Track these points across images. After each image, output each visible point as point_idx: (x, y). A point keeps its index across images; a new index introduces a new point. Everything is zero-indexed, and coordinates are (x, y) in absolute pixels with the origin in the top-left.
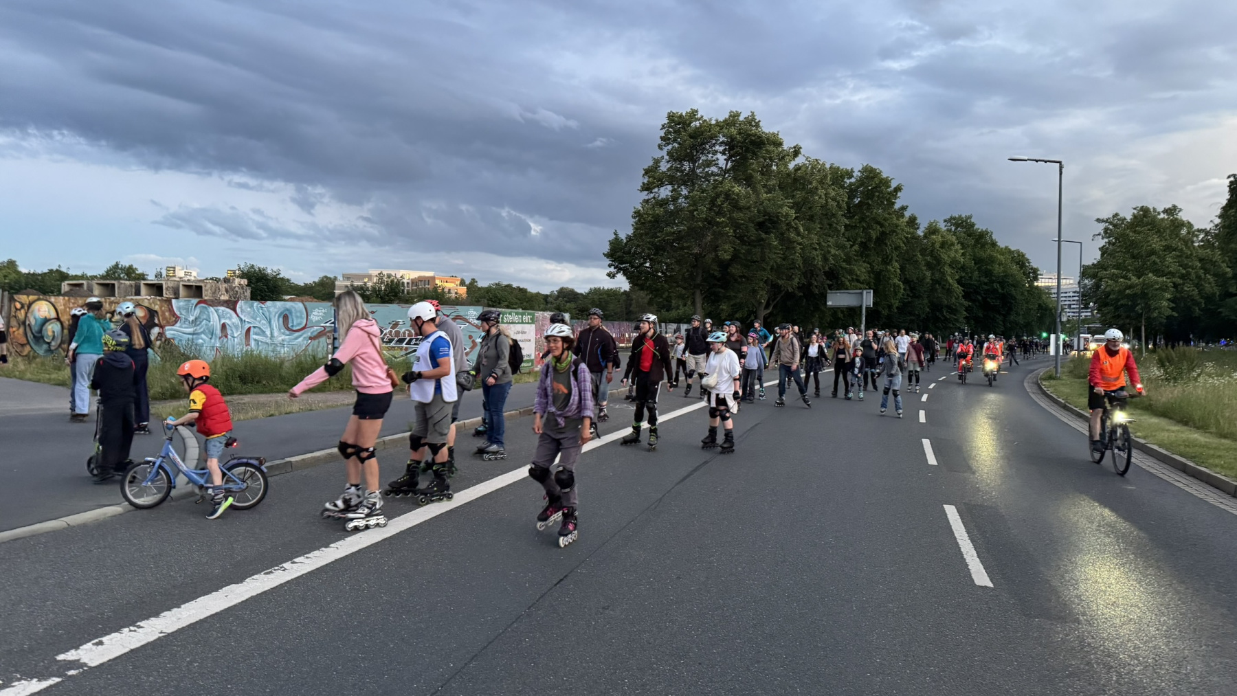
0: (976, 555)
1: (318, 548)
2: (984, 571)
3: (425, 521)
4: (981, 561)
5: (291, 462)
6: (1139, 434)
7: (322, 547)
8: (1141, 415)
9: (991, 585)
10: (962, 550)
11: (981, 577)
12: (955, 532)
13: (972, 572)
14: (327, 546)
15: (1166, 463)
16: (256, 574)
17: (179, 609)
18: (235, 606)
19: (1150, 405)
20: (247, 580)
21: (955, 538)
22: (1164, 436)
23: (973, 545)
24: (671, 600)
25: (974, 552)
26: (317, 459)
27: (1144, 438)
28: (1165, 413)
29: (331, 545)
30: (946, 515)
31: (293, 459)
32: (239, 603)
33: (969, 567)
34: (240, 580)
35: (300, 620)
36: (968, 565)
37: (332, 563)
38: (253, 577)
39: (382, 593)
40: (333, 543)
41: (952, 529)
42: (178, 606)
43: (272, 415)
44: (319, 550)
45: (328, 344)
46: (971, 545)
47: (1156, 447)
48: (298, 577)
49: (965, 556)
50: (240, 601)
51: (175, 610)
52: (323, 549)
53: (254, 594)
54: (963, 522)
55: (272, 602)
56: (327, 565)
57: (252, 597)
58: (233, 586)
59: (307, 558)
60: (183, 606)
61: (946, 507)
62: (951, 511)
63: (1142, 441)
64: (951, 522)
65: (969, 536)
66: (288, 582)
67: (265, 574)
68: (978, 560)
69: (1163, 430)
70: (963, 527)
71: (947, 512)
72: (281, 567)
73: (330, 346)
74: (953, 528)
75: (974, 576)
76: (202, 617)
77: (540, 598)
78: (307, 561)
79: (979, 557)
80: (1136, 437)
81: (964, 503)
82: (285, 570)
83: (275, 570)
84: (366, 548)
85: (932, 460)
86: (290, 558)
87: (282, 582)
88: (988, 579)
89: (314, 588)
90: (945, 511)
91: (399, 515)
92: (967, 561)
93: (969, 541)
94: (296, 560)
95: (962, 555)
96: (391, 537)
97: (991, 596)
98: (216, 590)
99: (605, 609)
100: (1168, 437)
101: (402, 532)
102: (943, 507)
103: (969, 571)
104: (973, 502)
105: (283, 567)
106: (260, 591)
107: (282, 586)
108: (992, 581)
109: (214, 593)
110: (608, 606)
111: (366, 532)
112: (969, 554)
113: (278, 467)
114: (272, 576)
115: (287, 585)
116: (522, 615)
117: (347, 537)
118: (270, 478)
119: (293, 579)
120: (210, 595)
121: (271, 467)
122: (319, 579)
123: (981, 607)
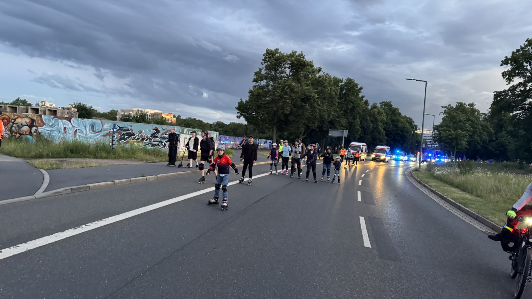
1: (97, 221)
2: (369, 242)
3: (144, 213)
5: (89, 186)
6: (445, 194)
7: (99, 220)
8: (448, 187)
9: (370, 247)
10: (363, 233)
11: (367, 243)
12: (362, 227)
13: (364, 242)
14: (101, 220)
16: (70, 229)
17: (35, 241)
18: (59, 241)
19: (453, 183)
20: (65, 231)
21: (361, 229)
22: (455, 195)
23: (368, 232)
24: (242, 246)
25: (367, 235)
26: (101, 186)
27: (447, 196)
28: (457, 187)
29: (103, 220)
30: (360, 220)
31: (90, 185)
32: (62, 240)
33: (364, 240)
34: (62, 231)
35: (86, 247)
36: (363, 239)
37: (103, 226)
38: (68, 230)
39: (122, 239)
40: (104, 219)
41: (360, 226)
42: (35, 240)
43: (83, 167)
45: (110, 139)
46: (367, 232)
47: (451, 200)
48: (87, 231)
49: (363, 236)
51: (33, 241)
52: (99, 221)
53: (68, 236)
54: (366, 224)
55: (75, 240)
56: (100, 227)
57: (67, 238)
58: (59, 233)
59: (92, 224)
60: (37, 240)
62: (362, 219)
63: (446, 197)
64: (361, 223)
65: (367, 229)
66: (83, 233)
67: (73, 229)
68: (368, 237)
69: (455, 193)
70: (365, 225)
73: (111, 140)
76: (45, 244)
77: (188, 244)
78: (92, 225)
79: (368, 236)
80: (444, 195)
81: (369, 217)
82: (82, 228)
83: (78, 228)
84: (118, 221)
85: (359, 199)
86: (85, 224)
87: (80, 232)
88: (370, 245)
89: (94, 235)
91: (133, 210)
92: (363, 238)
93: (366, 231)
94: (87, 224)
95: (362, 235)
96: (129, 218)
97: (369, 251)
98: (52, 234)
99: (214, 248)
100: (457, 196)
101: (134, 217)
102: (359, 217)
103: (363, 241)
104: (372, 216)
105: (81, 227)
106: (71, 235)
107: (80, 234)
108: (371, 245)
109: (51, 235)
110: (216, 248)
111: (118, 215)
112: (365, 235)
113: (83, 188)
114: (76, 230)
115: (83, 234)
116: (180, 249)
117: (110, 217)
118: (80, 192)
119: (85, 232)
120: (49, 236)
121: (80, 188)
122: (96, 232)
123: (364, 255)
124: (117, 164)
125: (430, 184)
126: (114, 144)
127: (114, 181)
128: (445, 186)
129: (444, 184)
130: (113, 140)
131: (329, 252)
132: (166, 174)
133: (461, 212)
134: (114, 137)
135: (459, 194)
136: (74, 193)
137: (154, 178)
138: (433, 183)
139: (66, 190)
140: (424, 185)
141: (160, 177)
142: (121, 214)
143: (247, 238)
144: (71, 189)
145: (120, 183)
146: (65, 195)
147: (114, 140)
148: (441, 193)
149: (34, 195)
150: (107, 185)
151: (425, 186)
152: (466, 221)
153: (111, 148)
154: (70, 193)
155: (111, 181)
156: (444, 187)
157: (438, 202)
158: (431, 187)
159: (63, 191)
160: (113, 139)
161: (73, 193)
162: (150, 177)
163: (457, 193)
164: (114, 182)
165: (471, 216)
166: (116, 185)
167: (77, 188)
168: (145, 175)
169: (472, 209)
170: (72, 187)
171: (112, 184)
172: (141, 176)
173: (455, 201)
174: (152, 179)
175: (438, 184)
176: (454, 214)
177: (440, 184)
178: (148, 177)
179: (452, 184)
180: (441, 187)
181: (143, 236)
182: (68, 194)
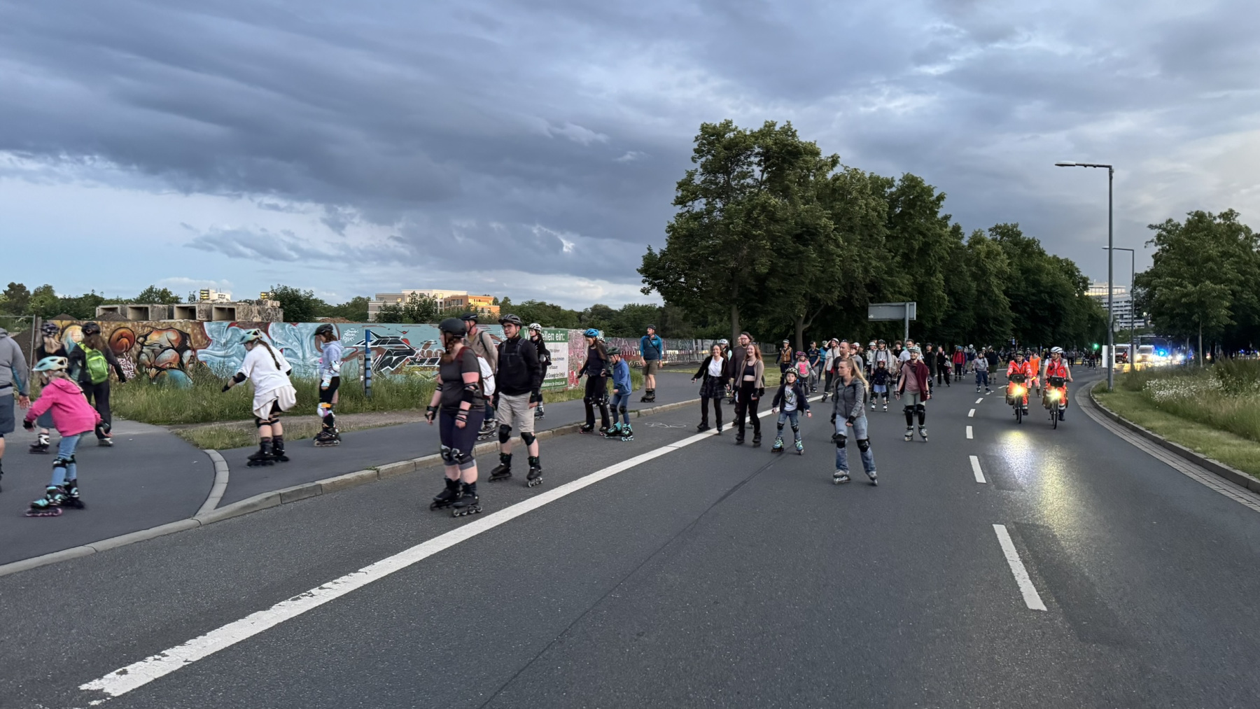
0: (1028, 577)
1: (346, 573)
2: (1036, 593)
3: (456, 545)
4: (1034, 584)
5: (320, 485)
6: (1198, 448)
7: (350, 572)
8: (1200, 429)
9: (1044, 608)
10: (1013, 571)
11: (1033, 600)
12: (1006, 553)
13: (1023, 594)
14: (356, 571)
15: (1228, 479)
16: (283, 601)
17: (205, 637)
18: (261, 633)
19: (1209, 418)
20: (273, 607)
21: (1006, 560)
22: (1225, 450)
23: (1025, 566)
24: (708, 626)
25: (1026, 574)
26: (348, 482)
27: (1205, 452)
28: (1226, 426)
29: (360, 570)
30: (996, 535)
31: (323, 482)
32: (266, 631)
33: (1021, 590)
34: (266, 606)
35: (327, 648)
36: (1019, 588)
37: (361, 588)
38: (281, 603)
39: (411, 619)
40: (362, 568)
41: (1002, 550)
42: (204, 634)
43: (303, 438)
44: (347, 575)
45: (360, 365)
46: (1023, 566)
47: (1216, 463)
48: (326, 603)
49: (1016, 578)
50: (267, 628)
51: (201, 638)
52: (352, 574)
53: (281, 621)
54: (1014, 543)
55: (298, 629)
56: (355, 590)
57: (279, 624)
58: (260, 613)
59: (335, 583)
60: (208, 634)
61: (996, 526)
62: (1001, 531)
63: (1202, 456)
64: (1001, 542)
65: (1020, 557)
66: (316, 608)
67: (293, 600)
68: (1030, 582)
69: (1223, 444)
70: (1014, 548)
71: (997, 532)
72: (309, 593)
73: (362, 367)
74: (1003, 548)
75: (1026, 599)
76: (227, 645)
77: (572, 624)
78: (335, 586)
79: (1031, 578)
80: (1195, 452)
81: (1015, 523)
82: (313, 596)
83: (303, 596)
84: (395, 572)
85: (980, 477)
86: (318, 584)
87: (310, 608)
88: (1041, 602)
89: (341, 614)
90: (994, 531)
91: (430, 538)
92: (1018, 583)
93: (1021, 563)
94: (324, 586)
95: (1013, 576)
96: (422, 560)
97: (1045, 620)
98: (243, 617)
99: (639, 635)
100: (1229, 451)
101: (433, 556)
102: (993, 527)
103: (1021, 593)
104: (1023, 522)
106: (286, 618)
108: (1045, 603)
109: (241, 620)
110: (643, 633)
111: (395, 557)
112: (1021, 576)
113: (307, 490)
114: (298, 602)
115: (315, 612)
116: (554, 642)
117: (376, 562)
118: (299, 502)
119: (320, 606)
120: (236, 622)
121: (300, 490)
122: (348, 605)
123: (1034, 633)
124: (379, 423)
125: (1148, 425)
126: (369, 378)
127: (378, 467)
128: (1191, 428)
129: (1187, 423)
130: (366, 369)
131: (938, 630)
134: (368, 362)
135: (1235, 445)
136: (288, 505)
138: (1158, 423)
139: (268, 498)
140: (1134, 427)
142: (401, 554)
143: (716, 603)
144: (280, 494)
145: (391, 473)
146: (266, 510)
147: (370, 369)
148: (1185, 446)
149: (196, 518)
150: (362, 478)
151: (1136, 430)
153: (364, 387)
154: (278, 506)
155: (370, 469)
156: (1189, 431)
157: (1182, 470)
158: (1156, 433)
159: (260, 502)
160: (367, 367)
161: (285, 504)
163: (1229, 444)
164: (378, 472)
166: (382, 478)
167: (293, 491)
170: (282, 491)
171: (372, 476)
173: (1228, 465)
175: (1172, 424)
176: (1236, 501)
177: (1175, 422)
179: (1209, 422)
180: (1182, 431)
181: (459, 607)
182: (272, 507)
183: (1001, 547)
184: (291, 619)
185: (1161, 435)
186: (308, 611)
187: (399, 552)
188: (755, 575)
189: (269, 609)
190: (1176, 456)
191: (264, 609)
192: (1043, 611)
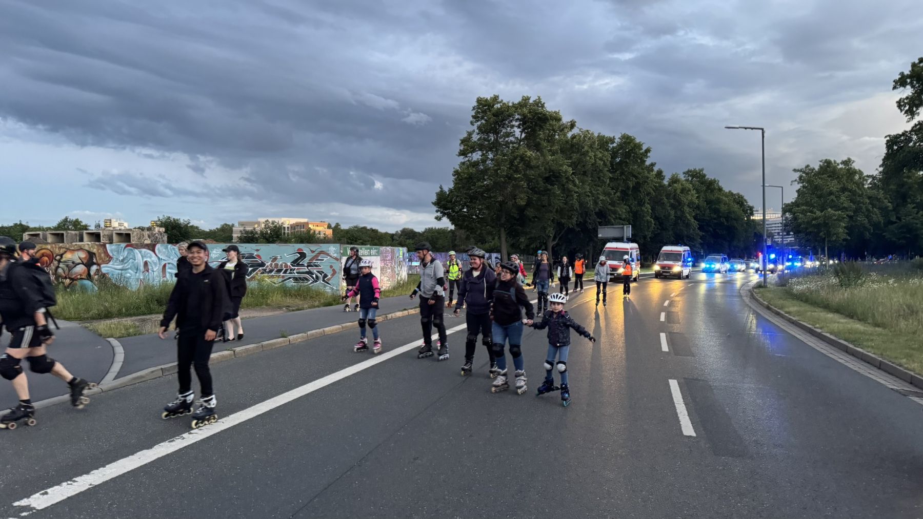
0: (687, 414)
2: (691, 425)
3: (289, 402)
4: (690, 419)
6: (817, 326)
8: (821, 312)
9: (694, 435)
10: (678, 411)
11: (688, 429)
12: (674, 399)
13: (682, 426)
15: (834, 346)
16: (162, 442)
17: (105, 468)
18: (146, 465)
19: (828, 304)
20: (155, 447)
21: (674, 403)
22: (835, 327)
23: (686, 407)
24: (464, 451)
25: (686, 412)
27: (821, 328)
28: (838, 310)
30: (669, 386)
32: (149, 463)
33: (681, 423)
34: (150, 447)
36: (680, 421)
37: (219, 433)
38: (160, 444)
39: (253, 453)
41: (672, 397)
42: (104, 466)
46: (684, 407)
47: (828, 335)
48: (193, 444)
49: (679, 415)
50: (150, 461)
51: (101, 469)
53: (160, 456)
54: (681, 392)
55: (172, 461)
56: (214, 434)
57: (159, 458)
58: (145, 451)
60: (107, 466)
61: (671, 381)
62: (674, 384)
63: (819, 331)
64: (672, 391)
65: (684, 401)
66: (186, 447)
67: (169, 442)
68: (688, 418)
69: (835, 322)
70: (680, 395)
71: (671, 384)
74: (673, 396)
75: (683, 429)
76: (121, 473)
77: (369, 454)
79: (689, 415)
80: (815, 328)
81: (684, 378)
82: (184, 438)
83: (176, 439)
84: (244, 421)
85: (665, 348)
86: (188, 430)
87: (181, 447)
88: (693, 430)
89: (204, 451)
90: (668, 384)
91: (270, 398)
92: (680, 418)
93: (684, 405)
95: (676, 414)
96: (263, 413)
97: (693, 442)
98: (133, 454)
99: (415, 459)
100: (838, 327)
101: (271, 410)
102: (668, 381)
103: (680, 425)
104: (690, 377)
105: (182, 437)
106: (164, 454)
107: (180, 450)
108: (695, 432)
109: (131, 457)
110: (418, 458)
111: (245, 411)
112: (682, 413)
114: (173, 443)
115: (185, 449)
116: (355, 465)
117: (231, 414)
119: (189, 445)
120: (127, 458)
122: (208, 445)
123: (685, 450)
125: (787, 310)
127: (234, 349)
128: (815, 311)
129: (813, 309)
132: (321, 330)
133: (848, 356)
135: (842, 323)
136: (167, 376)
137: (303, 337)
138: (793, 307)
139: (153, 372)
140: (777, 311)
141: (312, 335)
142: (249, 409)
144: (162, 369)
145: (244, 353)
146: (151, 380)
148: (809, 324)
149: (100, 386)
150: (223, 356)
151: (778, 314)
152: (862, 372)
154: (160, 377)
155: (229, 350)
156: (813, 313)
157: (806, 342)
158: (791, 315)
159: (147, 374)
161: (165, 376)
162: (295, 336)
163: (838, 322)
164: (234, 352)
165: (868, 363)
166: (237, 356)
167: (171, 367)
168: (285, 334)
169: (869, 350)
170: (163, 367)
171: (230, 355)
172: (280, 336)
173: (835, 336)
174: (300, 340)
175: (803, 309)
176: (837, 361)
177: (805, 307)
178: (291, 337)
179: (827, 307)
180: (808, 314)
181: (289, 444)
182: (156, 378)
183: (672, 395)
184: (168, 455)
185: (794, 317)
186: (180, 449)
187: (247, 408)
188: (500, 417)
189: (151, 448)
190: (802, 331)
191: (148, 448)
192: (693, 437)
